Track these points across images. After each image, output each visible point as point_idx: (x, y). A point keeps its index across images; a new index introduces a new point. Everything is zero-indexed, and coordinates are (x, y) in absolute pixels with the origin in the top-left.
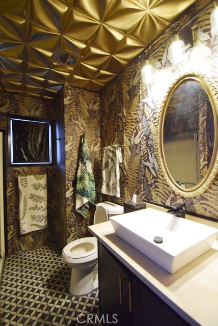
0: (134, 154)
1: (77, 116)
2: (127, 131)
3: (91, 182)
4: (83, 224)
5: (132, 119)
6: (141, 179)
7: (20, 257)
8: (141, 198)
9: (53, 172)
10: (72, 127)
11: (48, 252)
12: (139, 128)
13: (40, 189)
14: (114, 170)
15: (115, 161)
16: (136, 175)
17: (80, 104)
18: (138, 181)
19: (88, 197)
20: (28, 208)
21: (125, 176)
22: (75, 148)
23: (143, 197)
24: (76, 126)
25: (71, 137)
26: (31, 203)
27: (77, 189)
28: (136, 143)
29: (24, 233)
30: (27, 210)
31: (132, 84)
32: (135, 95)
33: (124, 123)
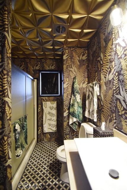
0: (108, 88)
1: (72, 66)
2: (104, 71)
3: (79, 108)
4: (74, 134)
5: (107, 60)
6: (113, 110)
7: (43, 144)
8: (113, 125)
9: (61, 100)
10: (68, 72)
11: (56, 146)
12: (112, 67)
13: (53, 109)
14: (92, 101)
15: (93, 94)
16: (110, 105)
17: (73, 58)
18: (111, 111)
19: (76, 117)
20: (47, 119)
21: (102, 106)
22: (70, 86)
23: (115, 125)
24: (71, 72)
25: (67, 79)
26: (49, 117)
27: (70, 112)
28: (110, 80)
29: (45, 132)
30: (47, 120)
31: (107, 32)
32: (109, 40)
33: (101, 64)
